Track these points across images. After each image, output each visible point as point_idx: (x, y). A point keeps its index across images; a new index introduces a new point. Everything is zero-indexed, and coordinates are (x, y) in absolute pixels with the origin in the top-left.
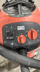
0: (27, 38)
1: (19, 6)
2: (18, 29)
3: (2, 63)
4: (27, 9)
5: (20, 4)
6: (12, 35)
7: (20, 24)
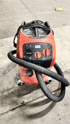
0: (42, 54)
1: (36, 28)
2: (36, 47)
3: (10, 89)
4: (43, 32)
5: (37, 27)
6: (31, 51)
7: (37, 44)
